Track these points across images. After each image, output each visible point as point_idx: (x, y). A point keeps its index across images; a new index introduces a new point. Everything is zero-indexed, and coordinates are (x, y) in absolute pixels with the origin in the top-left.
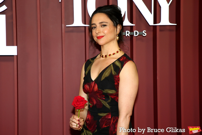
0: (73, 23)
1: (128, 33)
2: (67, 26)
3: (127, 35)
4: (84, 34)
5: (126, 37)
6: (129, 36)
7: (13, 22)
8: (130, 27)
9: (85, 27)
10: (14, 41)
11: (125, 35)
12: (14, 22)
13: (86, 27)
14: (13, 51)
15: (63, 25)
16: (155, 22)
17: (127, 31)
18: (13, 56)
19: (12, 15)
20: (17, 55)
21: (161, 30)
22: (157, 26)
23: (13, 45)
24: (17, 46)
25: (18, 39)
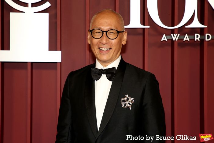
0: (128, 22)
1: (197, 37)
3: (197, 40)
5: (196, 41)
6: (199, 40)
7: (56, 23)
8: (199, 29)
9: (144, 29)
10: (58, 45)
11: (194, 39)
12: (59, 22)
13: (145, 29)
14: (56, 57)
17: (196, 35)
18: (57, 63)
19: (56, 14)
20: (61, 62)
23: (56, 50)
24: (61, 52)
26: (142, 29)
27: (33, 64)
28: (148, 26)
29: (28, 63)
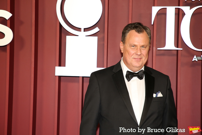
0: (164, 46)
2: (158, 49)
4: (175, 57)
7: (104, 44)
9: (177, 50)
10: (104, 63)
12: (106, 45)
13: (179, 51)
15: (154, 48)
19: (104, 37)
25: (108, 61)
26: (176, 51)
27: (84, 78)
28: (181, 48)
29: (80, 78)
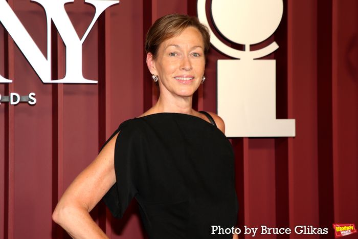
8: (4, 85)
16: (55, 76)
21: (66, 93)
22: (59, 85)
